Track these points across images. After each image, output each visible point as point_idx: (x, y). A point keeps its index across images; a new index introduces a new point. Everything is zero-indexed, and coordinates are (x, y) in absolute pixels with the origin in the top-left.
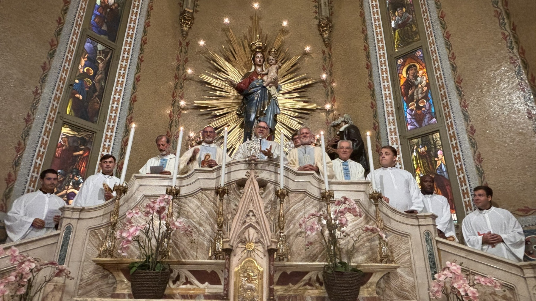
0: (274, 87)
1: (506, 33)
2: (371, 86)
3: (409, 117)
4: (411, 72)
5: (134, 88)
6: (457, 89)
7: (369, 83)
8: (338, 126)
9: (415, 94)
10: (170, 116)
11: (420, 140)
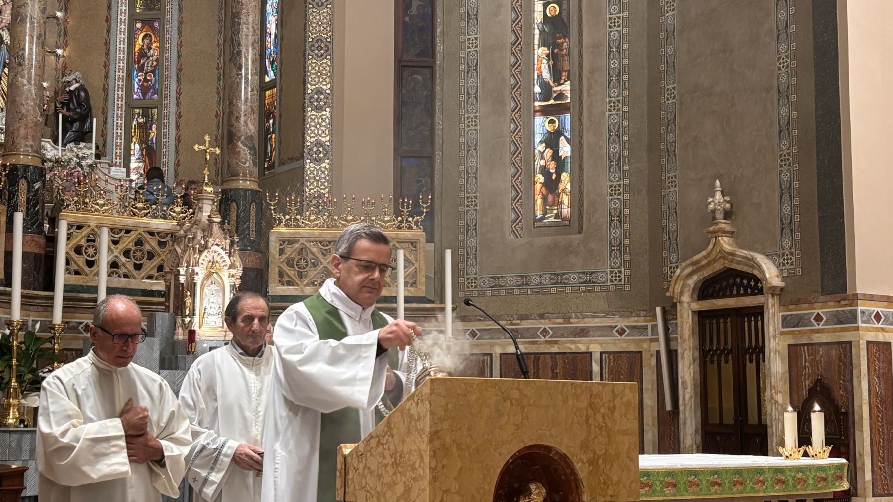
1: (221, 41)
2: (107, 44)
3: (136, 86)
4: (146, 41)
6: (177, 76)
7: (106, 40)
9: (146, 65)
11: (141, 110)
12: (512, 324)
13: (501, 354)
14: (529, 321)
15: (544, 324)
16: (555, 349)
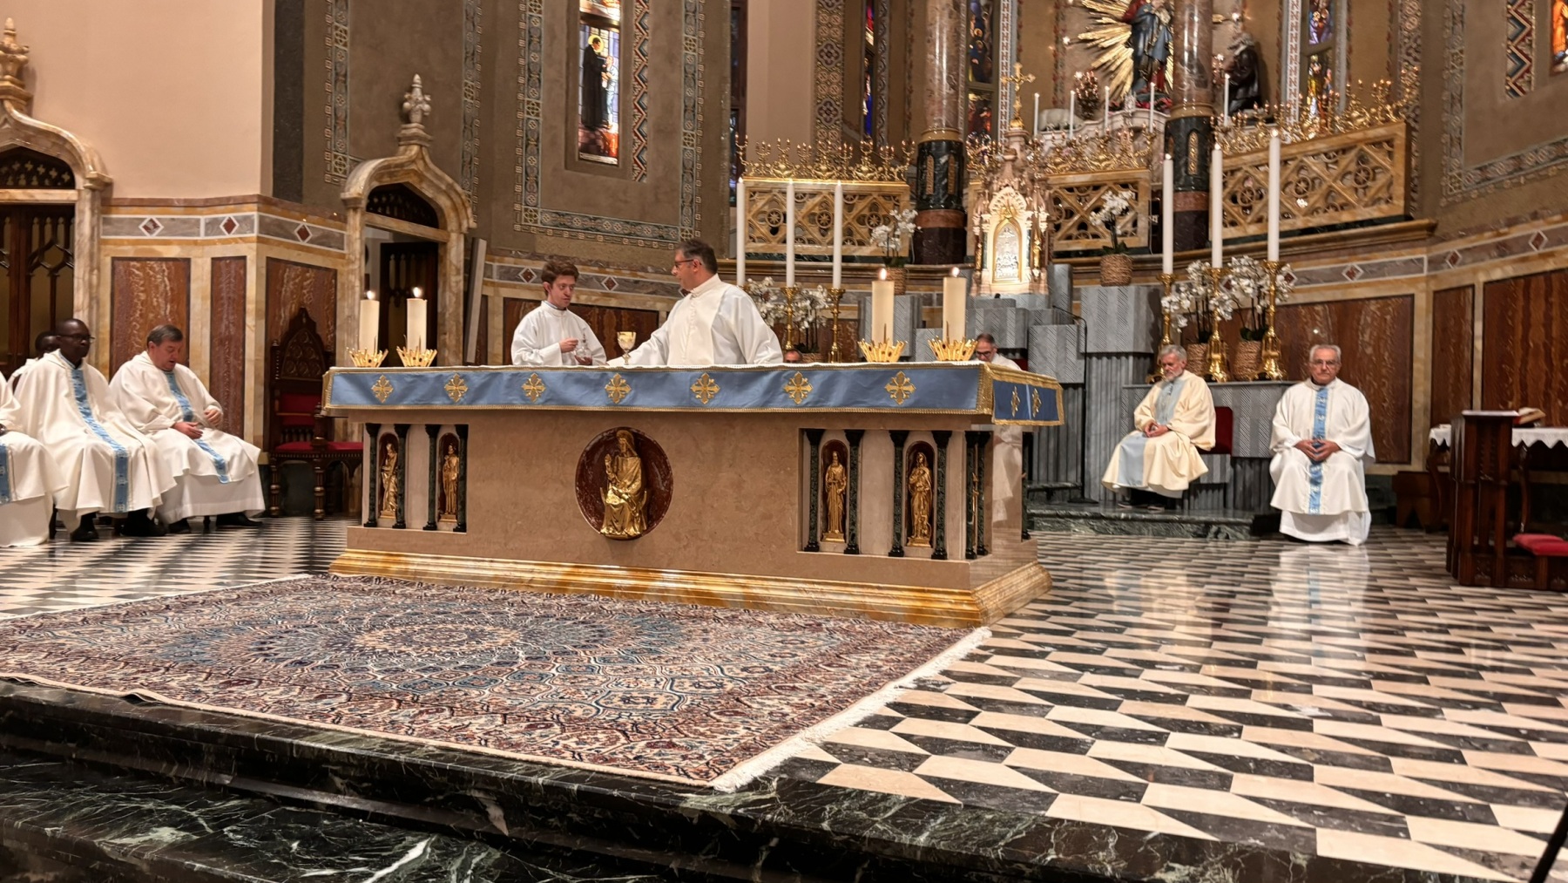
0: (1165, 11)
3: (1312, 30)
5: (1019, 37)
8: (1236, 47)
10: (1055, 55)
11: (1317, 57)
12: (1499, 235)
13: (1486, 284)
14: (1520, 226)
15: (1537, 227)
16: (1550, 265)
